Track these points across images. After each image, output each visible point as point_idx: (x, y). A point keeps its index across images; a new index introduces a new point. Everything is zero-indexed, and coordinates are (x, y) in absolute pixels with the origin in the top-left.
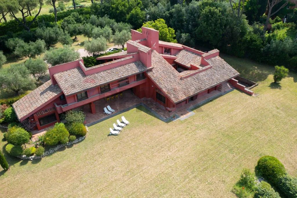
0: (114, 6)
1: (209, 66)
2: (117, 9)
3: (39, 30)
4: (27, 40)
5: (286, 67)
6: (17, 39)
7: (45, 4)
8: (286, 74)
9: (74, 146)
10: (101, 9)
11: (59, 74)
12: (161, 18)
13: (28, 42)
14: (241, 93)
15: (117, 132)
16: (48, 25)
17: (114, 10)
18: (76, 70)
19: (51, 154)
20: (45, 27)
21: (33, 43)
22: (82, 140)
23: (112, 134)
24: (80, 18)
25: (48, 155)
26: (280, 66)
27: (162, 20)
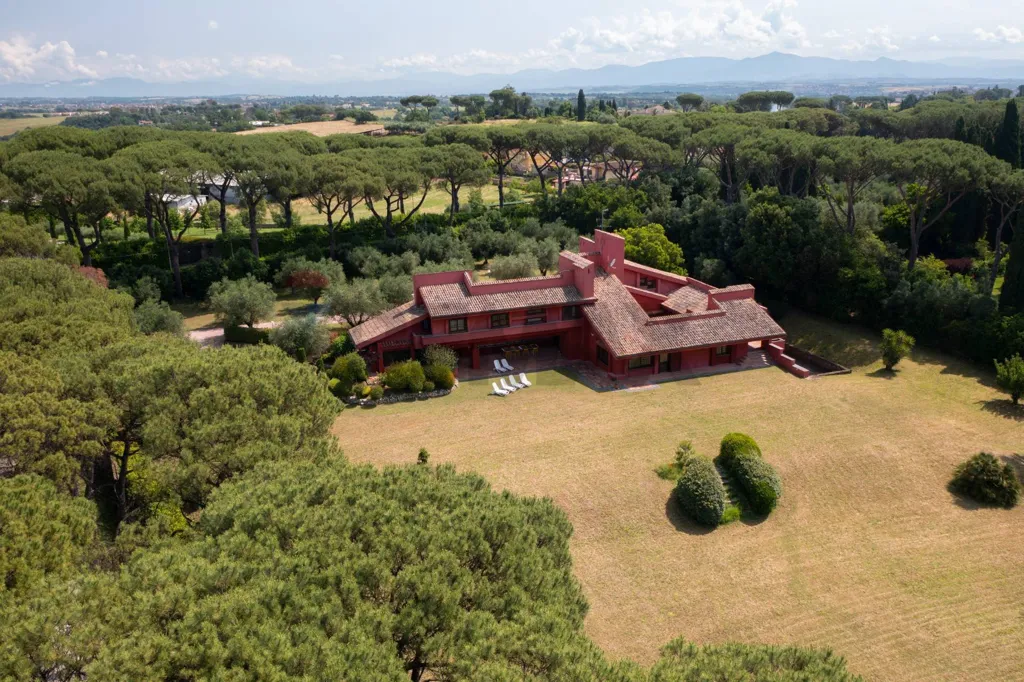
0: (581, 200)
1: (717, 311)
2: (586, 206)
3: (413, 238)
4: (387, 251)
5: (908, 334)
6: (370, 248)
7: (434, 188)
8: (907, 350)
9: (430, 399)
10: (554, 207)
11: (429, 288)
12: (657, 222)
13: (389, 255)
14: (782, 373)
15: (504, 392)
16: (432, 230)
17: (579, 210)
18: (457, 286)
19: (392, 403)
20: (425, 233)
21: (397, 257)
22: (444, 395)
23: (496, 394)
24: (503, 223)
25: (386, 403)
26: (895, 329)
27: (659, 226)
